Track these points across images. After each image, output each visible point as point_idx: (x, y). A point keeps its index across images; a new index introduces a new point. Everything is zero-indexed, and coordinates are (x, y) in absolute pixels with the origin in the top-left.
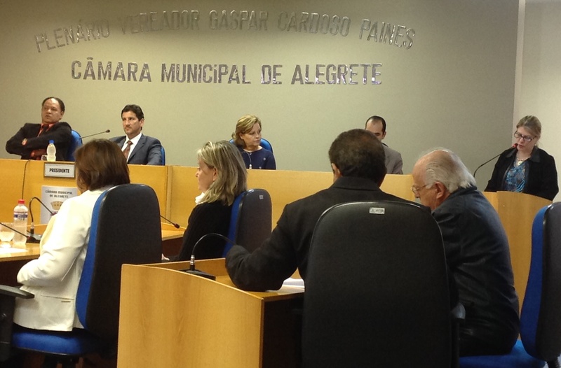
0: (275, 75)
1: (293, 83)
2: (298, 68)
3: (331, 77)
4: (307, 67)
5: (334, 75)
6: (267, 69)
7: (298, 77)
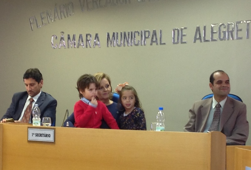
0: (182, 36)
1: (195, 42)
2: (198, 29)
3: (222, 34)
4: (205, 28)
5: (224, 32)
6: (176, 31)
7: (198, 37)
